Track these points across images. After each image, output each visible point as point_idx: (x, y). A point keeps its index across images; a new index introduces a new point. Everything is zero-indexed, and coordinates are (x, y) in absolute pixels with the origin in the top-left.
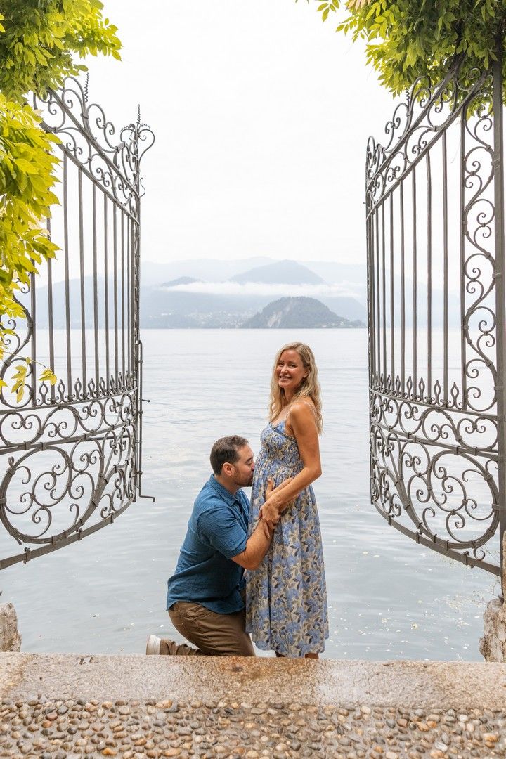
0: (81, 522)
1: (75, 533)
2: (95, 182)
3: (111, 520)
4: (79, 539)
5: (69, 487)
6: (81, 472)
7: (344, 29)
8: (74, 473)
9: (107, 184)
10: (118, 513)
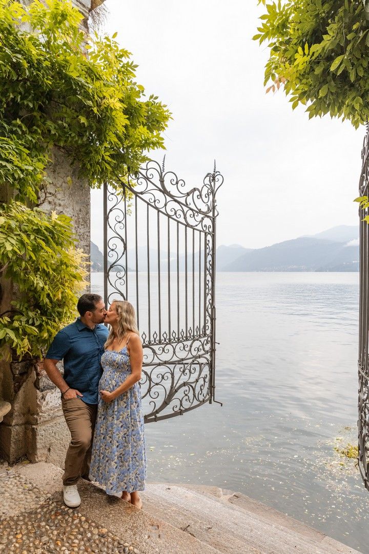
0: (157, 412)
1: (154, 417)
2: (169, 217)
3: (181, 413)
4: (156, 421)
5: (149, 391)
6: (157, 384)
7: (259, 39)
8: (152, 384)
9: (179, 217)
10: (187, 410)
